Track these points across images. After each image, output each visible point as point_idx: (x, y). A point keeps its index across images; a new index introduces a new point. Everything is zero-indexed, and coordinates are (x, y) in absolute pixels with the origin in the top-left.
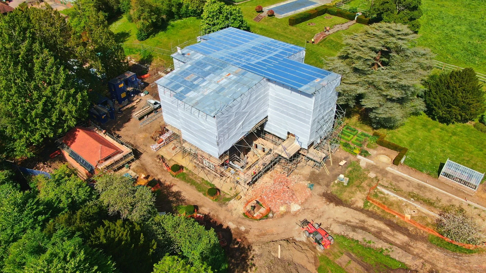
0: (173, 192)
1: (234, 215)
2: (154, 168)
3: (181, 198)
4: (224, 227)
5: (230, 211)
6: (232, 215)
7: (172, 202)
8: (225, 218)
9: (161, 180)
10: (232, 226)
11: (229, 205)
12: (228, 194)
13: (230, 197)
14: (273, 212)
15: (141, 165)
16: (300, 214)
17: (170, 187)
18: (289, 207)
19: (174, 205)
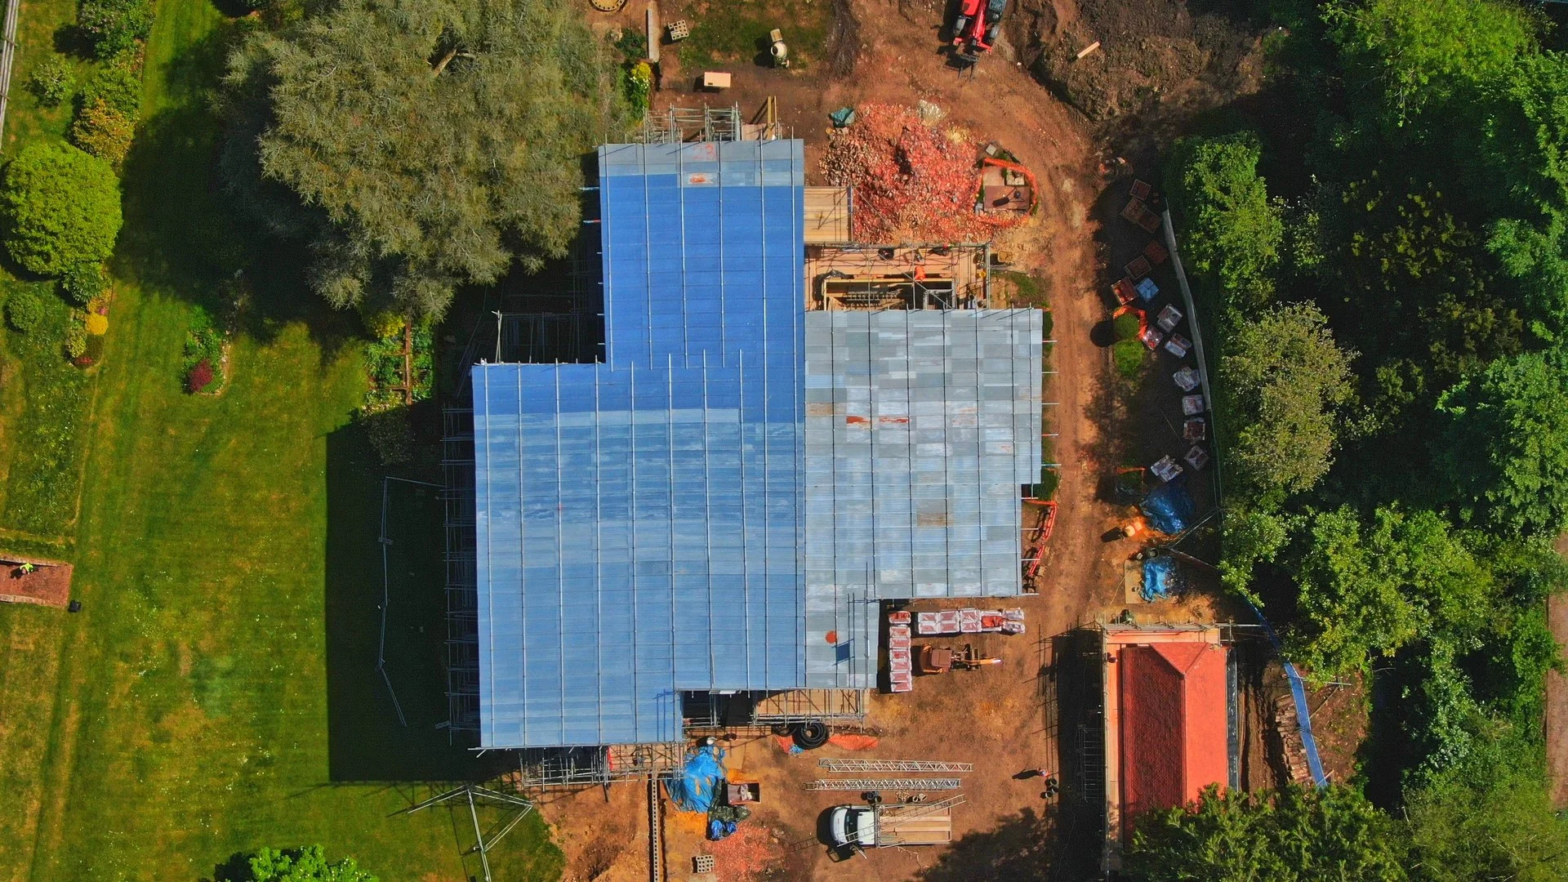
0: (1101, 428)
1: (1052, 231)
2: (1072, 553)
3: (1101, 392)
4: (1095, 226)
5: (1047, 250)
6: (1054, 236)
7: (1127, 401)
8: (1071, 245)
9: (1092, 491)
10: (1079, 214)
11: (1034, 265)
12: (1006, 293)
13: (1011, 283)
14: (978, 154)
15: (1088, 597)
16: (941, 88)
17: (1092, 452)
18: (942, 127)
19: (1131, 384)
